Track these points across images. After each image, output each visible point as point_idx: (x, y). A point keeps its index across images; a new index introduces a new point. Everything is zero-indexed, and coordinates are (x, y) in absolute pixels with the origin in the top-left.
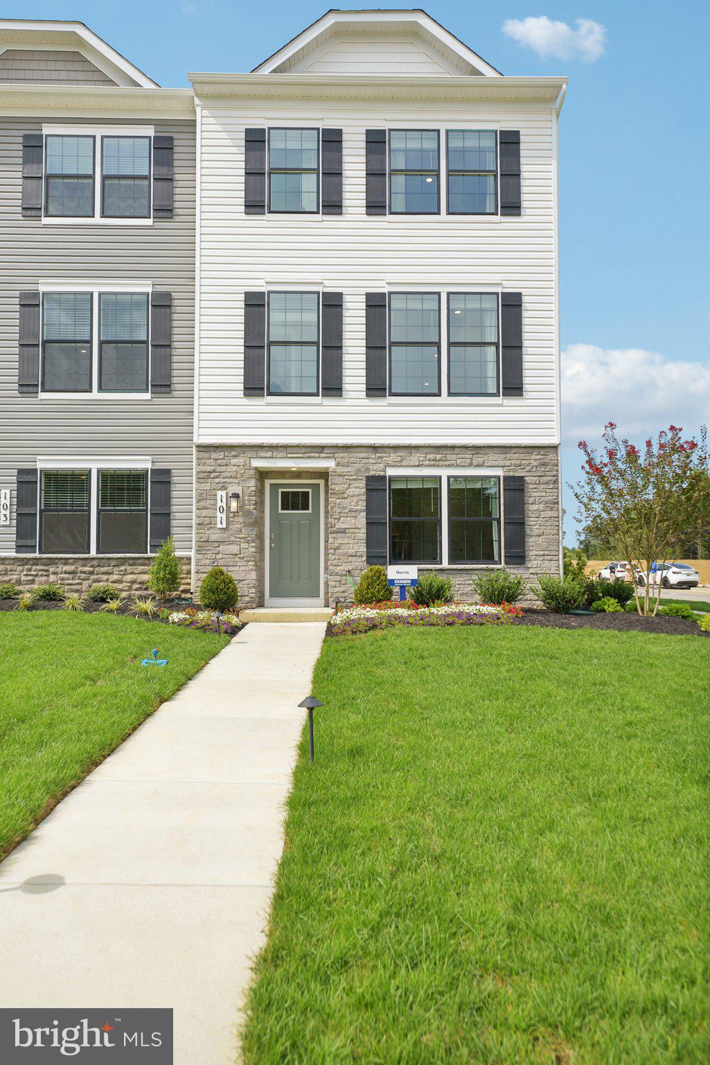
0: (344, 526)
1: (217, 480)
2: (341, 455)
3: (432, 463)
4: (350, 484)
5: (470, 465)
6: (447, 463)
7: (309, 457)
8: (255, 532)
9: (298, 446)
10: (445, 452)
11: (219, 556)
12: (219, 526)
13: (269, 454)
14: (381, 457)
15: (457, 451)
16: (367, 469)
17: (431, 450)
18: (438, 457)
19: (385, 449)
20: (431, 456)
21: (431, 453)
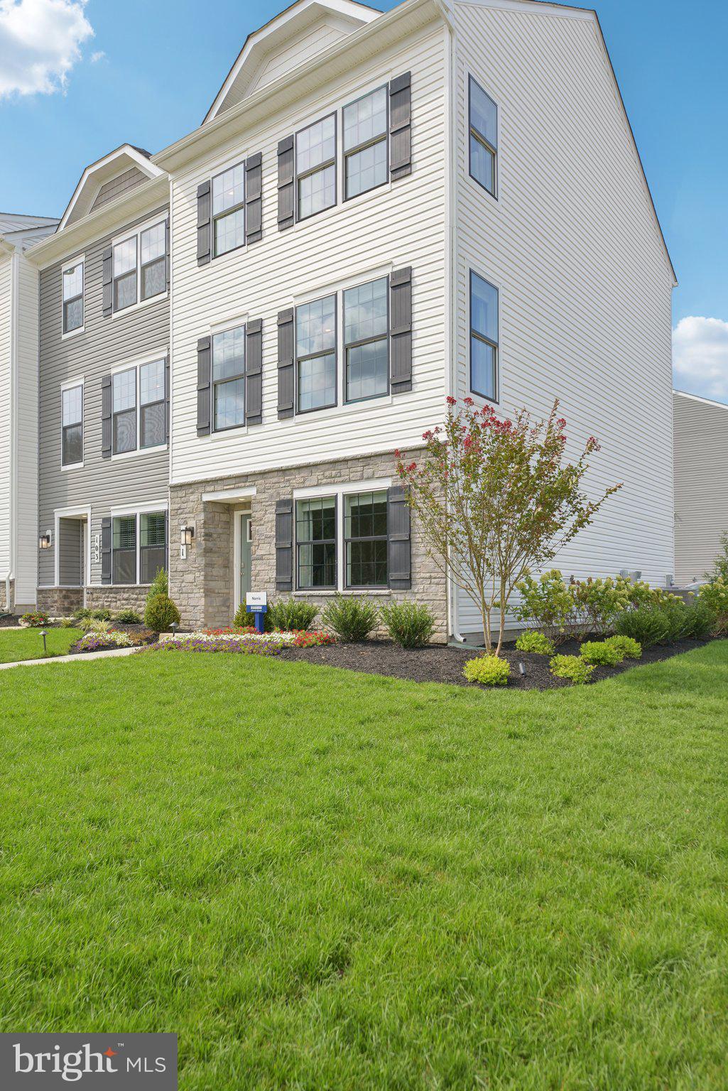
0: (262, 552)
1: (182, 516)
2: (260, 482)
3: (329, 480)
4: (266, 511)
5: (362, 479)
6: (341, 479)
7: (238, 488)
8: (203, 562)
9: (229, 478)
10: (340, 467)
11: (183, 585)
12: (182, 557)
13: (212, 488)
14: (289, 480)
15: (350, 463)
16: (278, 493)
17: (327, 466)
18: (334, 472)
19: (292, 471)
20: (327, 473)
21: (328, 470)
